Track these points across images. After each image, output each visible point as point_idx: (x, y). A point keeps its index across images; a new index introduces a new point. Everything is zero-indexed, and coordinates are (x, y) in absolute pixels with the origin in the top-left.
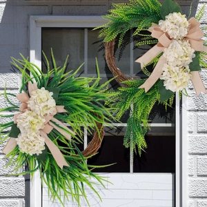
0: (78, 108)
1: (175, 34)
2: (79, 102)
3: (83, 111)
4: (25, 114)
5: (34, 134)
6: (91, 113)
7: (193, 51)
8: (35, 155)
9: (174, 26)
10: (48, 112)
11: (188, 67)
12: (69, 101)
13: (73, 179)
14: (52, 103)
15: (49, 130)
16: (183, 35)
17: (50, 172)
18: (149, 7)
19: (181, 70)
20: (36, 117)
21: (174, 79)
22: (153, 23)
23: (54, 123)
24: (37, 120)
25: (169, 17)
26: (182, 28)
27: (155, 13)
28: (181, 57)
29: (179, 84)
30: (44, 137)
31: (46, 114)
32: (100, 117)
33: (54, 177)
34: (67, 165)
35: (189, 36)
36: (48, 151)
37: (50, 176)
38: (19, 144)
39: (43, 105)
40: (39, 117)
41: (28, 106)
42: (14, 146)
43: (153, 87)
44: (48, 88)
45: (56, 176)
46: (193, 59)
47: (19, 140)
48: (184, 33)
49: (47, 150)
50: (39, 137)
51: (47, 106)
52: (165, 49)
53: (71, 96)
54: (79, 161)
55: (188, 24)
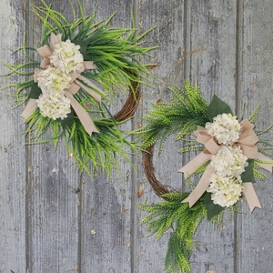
0: (110, 64)
1: (225, 139)
2: (111, 57)
3: (116, 68)
4: (46, 71)
5: (57, 94)
6: (125, 70)
7: (246, 159)
8: (59, 120)
9: (223, 130)
10: (74, 69)
11: (239, 178)
12: (99, 55)
13: (104, 147)
14: (79, 58)
15: (76, 89)
16: (234, 140)
17: (77, 139)
18: (193, 107)
19: (232, 181)
20: (60, 75)
21: (224, 192)
22: (198, 126)
23: (82, 81)
24: (61, 79)
25: (218, 119)
26: (233, 132)
27: (201, 114)
28: (232, 166)
29: (229, 197)
30: (70, 98)
31: (72, 71)
32: (135, 75)
33: (81, 146)
34: (97, 131)
35: (241, 141)
36: (75, 114)
37: (76, 144)
38: (41, 106)
39: (68, 60)
40: (64, 75)
41: (51, 61)
42: (35, 109)
43: (199, 201)
44: (75, 41)
45: (84, 144)
46: (245, 168)
47: (40, 102)
48: (236, 138)
49: (73, 113)
50: (64, 98)
51: (73, 62)
52: (213, 157)
53: (101, 50)
54: (111, 126)
55: (239, 127)
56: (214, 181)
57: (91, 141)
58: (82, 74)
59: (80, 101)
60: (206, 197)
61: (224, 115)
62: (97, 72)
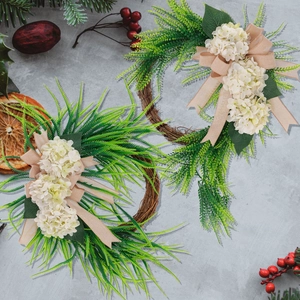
0: (114, 154)
1: (232, 53)
2: (113, 145)
3: (123, 157)
4: (39, 181)
5: (58, 206)
6: (135, 157)
7: (264, 70)
8: (67, 237)
9: (227, 44)
10: (72, 170)
11: (262, 95)
12: (98, 147)
13: (130, 258)
14: (75, 155)
15: (79, 195)
16: (244, 53)
17: (95, 256)
18: (185, 26)
19: (254, 101)
20: (56, 181)
21: (248, 117)
22: (197, 48)
23: (84, 184)
24: (59, 186)
25: (218, 32)
26: (240, 42)
27: (196, 32)
28: (249, 84)
30: (74, 207)
31: (70, 174)
32: (149, 161)
33: (102, 262)
34: (116, 240)
35: (252, 52)
36: (85, 226)
37: (95, 262)
38: (41, 226)
39: (62, 161)
40: (61, 181)
41: (42, 168)
42: (35, 230)
43: (221, 135)
44: (65, 136)
45: (105, 260)
46: (266, 82)
47: (40, 220)
48: (245, 49)
49: (83, 225)
50: (67, 209)
51: (68, 162)
52: (224, 79)
53: (100, 139)
54: (133, 230)
55: (246, 36)
56: (233, 107)
57: (113, 255)
58: (83, 174)
59: (87, 208)
60: (229, 129)
61: (224, 26)
62: (101, 168)
